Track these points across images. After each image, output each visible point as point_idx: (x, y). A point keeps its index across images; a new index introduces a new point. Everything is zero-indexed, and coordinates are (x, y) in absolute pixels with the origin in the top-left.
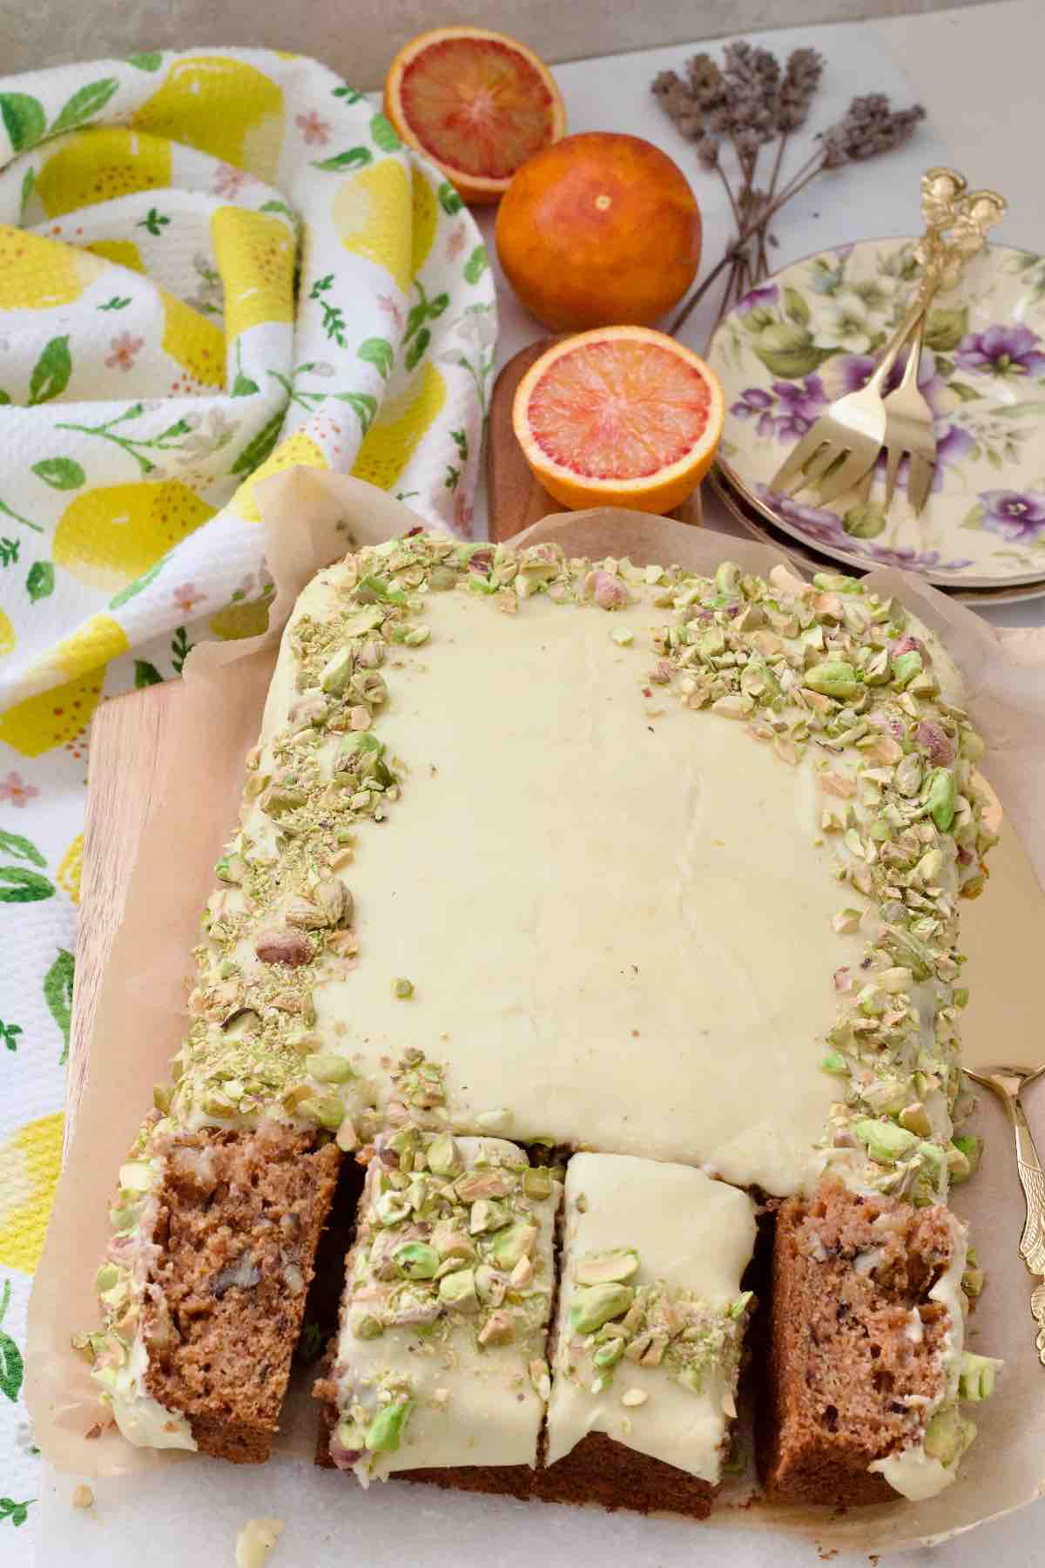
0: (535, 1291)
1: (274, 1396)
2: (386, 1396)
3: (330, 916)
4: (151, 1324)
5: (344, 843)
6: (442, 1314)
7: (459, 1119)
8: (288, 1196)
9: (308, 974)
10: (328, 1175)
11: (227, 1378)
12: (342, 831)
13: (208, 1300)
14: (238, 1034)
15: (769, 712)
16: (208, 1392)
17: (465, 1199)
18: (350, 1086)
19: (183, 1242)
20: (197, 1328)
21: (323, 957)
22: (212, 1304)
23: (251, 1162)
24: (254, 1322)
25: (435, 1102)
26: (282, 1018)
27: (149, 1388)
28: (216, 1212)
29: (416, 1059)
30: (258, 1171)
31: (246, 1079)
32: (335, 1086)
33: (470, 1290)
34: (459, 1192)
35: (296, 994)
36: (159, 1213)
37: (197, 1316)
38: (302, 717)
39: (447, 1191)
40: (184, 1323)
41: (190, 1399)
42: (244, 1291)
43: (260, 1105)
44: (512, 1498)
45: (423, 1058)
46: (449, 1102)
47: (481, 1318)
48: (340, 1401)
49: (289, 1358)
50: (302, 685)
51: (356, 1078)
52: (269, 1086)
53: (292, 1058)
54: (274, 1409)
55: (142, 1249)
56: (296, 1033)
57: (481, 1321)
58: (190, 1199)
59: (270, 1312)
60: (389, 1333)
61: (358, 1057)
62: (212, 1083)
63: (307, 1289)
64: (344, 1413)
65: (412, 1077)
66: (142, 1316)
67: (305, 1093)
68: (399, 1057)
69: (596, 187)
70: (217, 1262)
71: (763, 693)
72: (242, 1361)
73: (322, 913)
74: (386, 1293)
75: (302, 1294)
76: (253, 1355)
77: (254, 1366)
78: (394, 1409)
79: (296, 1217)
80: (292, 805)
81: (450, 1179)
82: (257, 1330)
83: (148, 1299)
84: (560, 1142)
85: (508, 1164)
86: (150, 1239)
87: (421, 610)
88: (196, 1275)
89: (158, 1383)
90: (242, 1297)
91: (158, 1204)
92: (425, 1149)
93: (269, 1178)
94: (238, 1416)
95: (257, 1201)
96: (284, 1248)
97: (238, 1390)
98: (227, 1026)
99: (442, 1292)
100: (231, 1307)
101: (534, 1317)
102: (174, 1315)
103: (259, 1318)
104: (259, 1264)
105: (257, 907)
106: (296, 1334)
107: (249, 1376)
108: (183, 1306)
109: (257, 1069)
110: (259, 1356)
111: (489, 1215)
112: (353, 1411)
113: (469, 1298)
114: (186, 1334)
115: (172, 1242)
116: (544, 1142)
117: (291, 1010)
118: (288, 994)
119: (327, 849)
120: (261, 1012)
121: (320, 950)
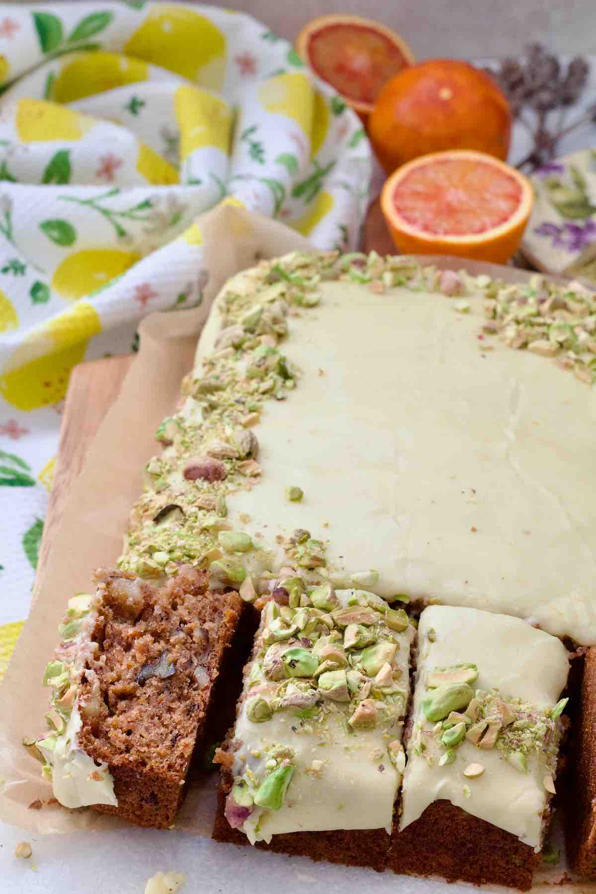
0: (395, 690)
1: (182, 756)
2: (273, 763)
3: (241, 450)
4: (86, 697)
5: (251, 411)
6: (318, 703)
7: (336, 576)
8: (200, 619)
9: (222, 486)
10: (232, 608)
11: (144, 741)
12: (252, 404)
13: (132, 684)
14: (168, 524)
15: (571, 354)
16: (128, 750)
17: (341, 623)
18: (252, 555)
19: (115, 644)
20: (122, 704)
21: (235, 476)
22: (135, 688)
23: (172, 594)
24: (169, 704)
25: (318, 563)
26: (200, 514)
27: (81, 743)
28: (141, 626)
29: (304, 537)
30: (178, 600)
31: (171, 551)
32: (240, 554)
33: (343, 682)
34: (335, 618)
35: (212, 497)
36: (97, 621)
37: (124, 696)
38: (225, 342)
39: (326, 618)
40: (112, 700)
41: (114, 755)
42: (162, 680)
45: (309, 536)
46: (328, 565)
47: (351, 706)
48: (235, 768)
49: (195, 732)
50: (226, 325)
51: (256, 550)
52: (189, 556)
53: (207, 538)
54: (182, 765)
55: (83, 645)
56: (210, 520)
57: (351, 711)
58: (123, 616)
59: (180, 698)
60: (275, 716)
61: (258, 535)
62: (144, 554)
63: (212, 684)
64: (237, 779)
65: (301, 549)
66: (79, 691)
67: (216, 556)
68: (289, 535)
69: (441, 84)
70: (141, 658)
71: (566, 340)
72: (157, 730)
73: (235, 449)
74: (274, 689)
75: (207, 688)
76: (166, 726)
77: (167, 734)
78: (279, 772)
79: (206, 632)
80: (215, 389)
81: (326, 610)
82: (170, 710)
83: (84, 680)
84: (413, 600)
85: (374, 605)
86: (89, 639)
87: (314, 290)
88: (124, 667)
89: (89, 741)
90: (160, 684)
91: (97, 614)
92: (309, 595)
93: (186, 604)
94: (152, 769)
95: (175, 619)
96: (195, 654)
97: (153, 750)
98: (158, 520)
99: (320, 685)
100: (150, 691)
101: (393, 709)
102: (105, 694)
103: (173, 702)
104: (175, 663)
105: (185, 452)
106: (202, 714)
107: (163, 741)
108: (112, 687)
109: (181, 543)
110: (170, 728)
111: (359, 633)
112: (245, 777)
113: (342, 688)
114: (113, 709)
115: (106, 643)
116: (401, 599)
117: (209, 508)
118: (206, 498)
119: (239, 414)
120: (184, 510)
121: (232, 472)
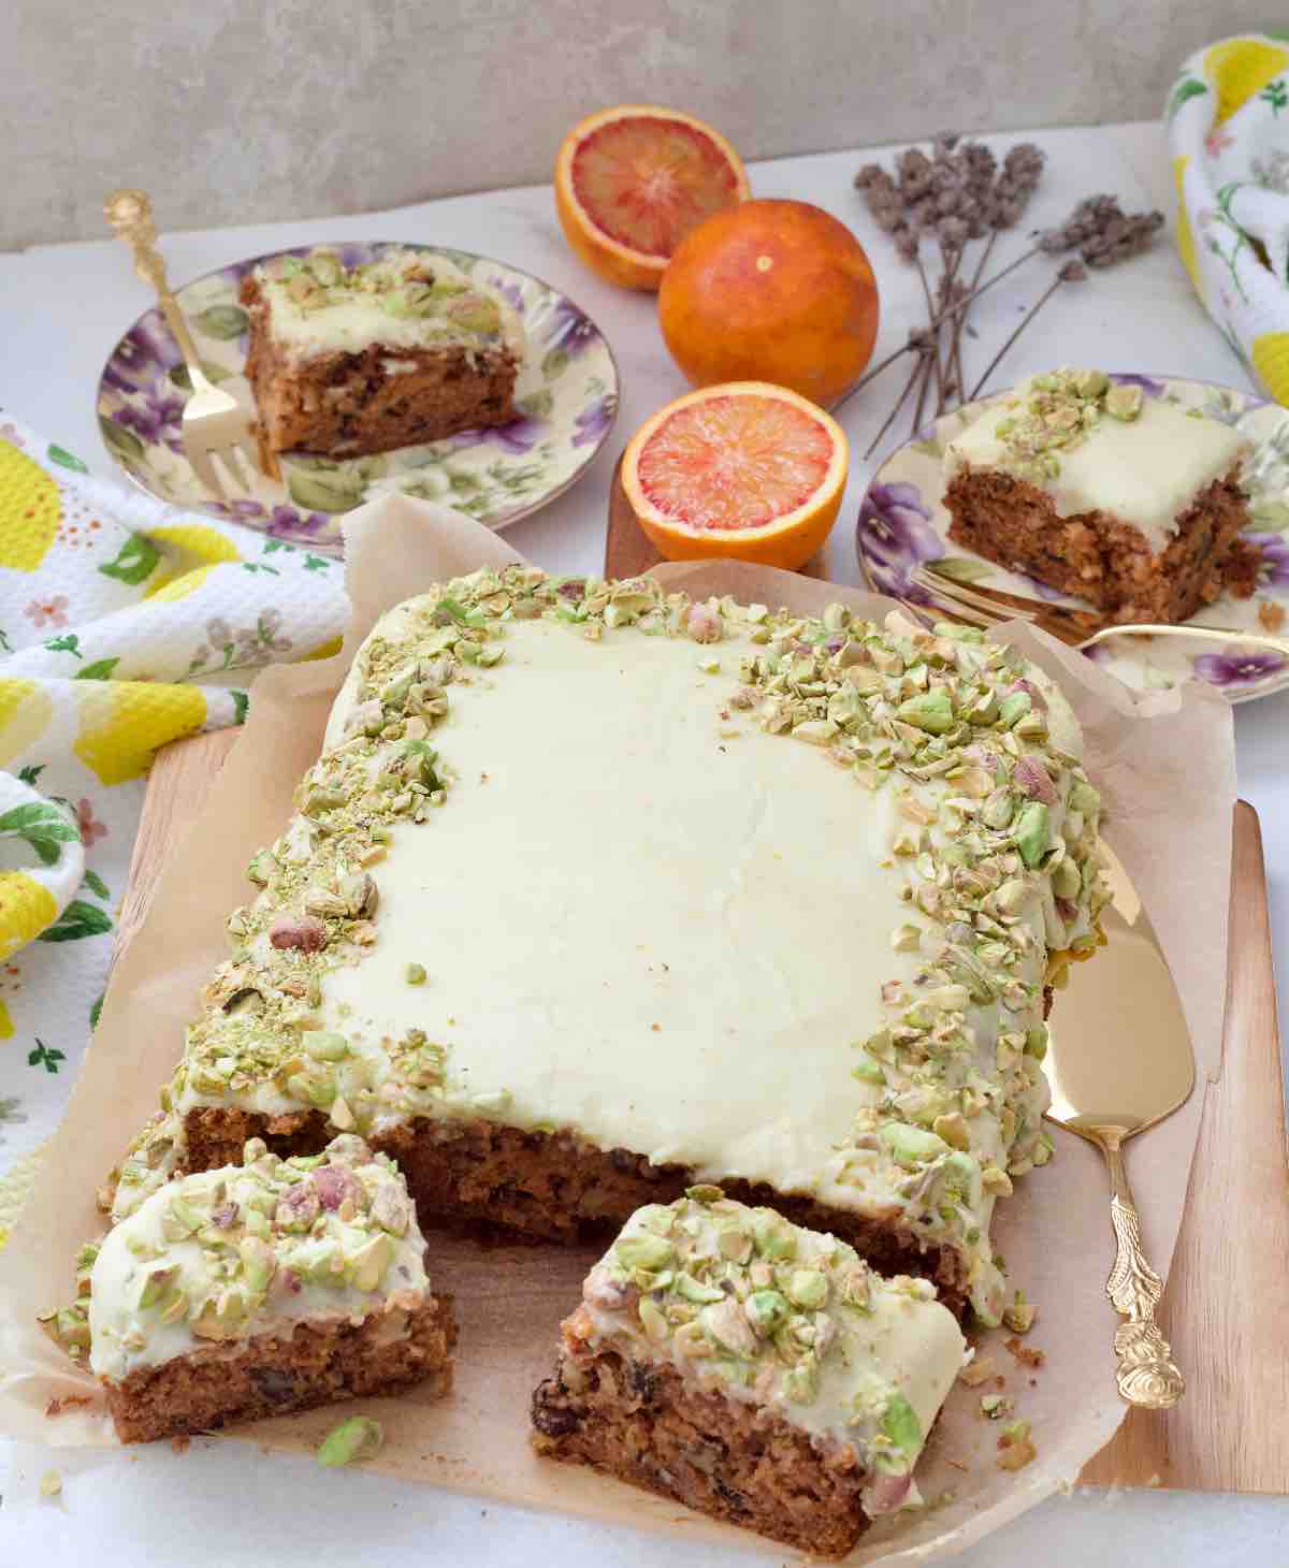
3: (350, 905)
5: (377, 841)
9: (320, 959)
12: (378, 829)
14: (241, 1015)
15: (855, 742)
18: (344, 1066)
21: (339, 945)
25: (431, 1080)
26: (286, 1000)
29: (418, 1040)
31: (240, 1057)
32: (330, 1063)
35: (303, 978)
38: (356, 728)
43: (252, 1083)
45: (425, 1039)
46: (447, 1081)
50: (364, 697)
51: (353, 1057)
52: (263, 1064)
53: (290, 1039)
56: (295, 1012)
61: (357, 1036)
62: (205, 1061)
65: (412, 1058)
67: (298, 1068)
68: (400, 1036)
69: (758, 247)
71: (850, 720)
73: (343, 903)
80: (332, 805)
84: (560, 1128)
87: (499, 636)
98: (229, 1008)
105: (281, 902)
109: (253, 1046)
117: (297, 992)
118: (296, 978)
119: (360, 846)
120: (265, 995)
121: (336, 937)
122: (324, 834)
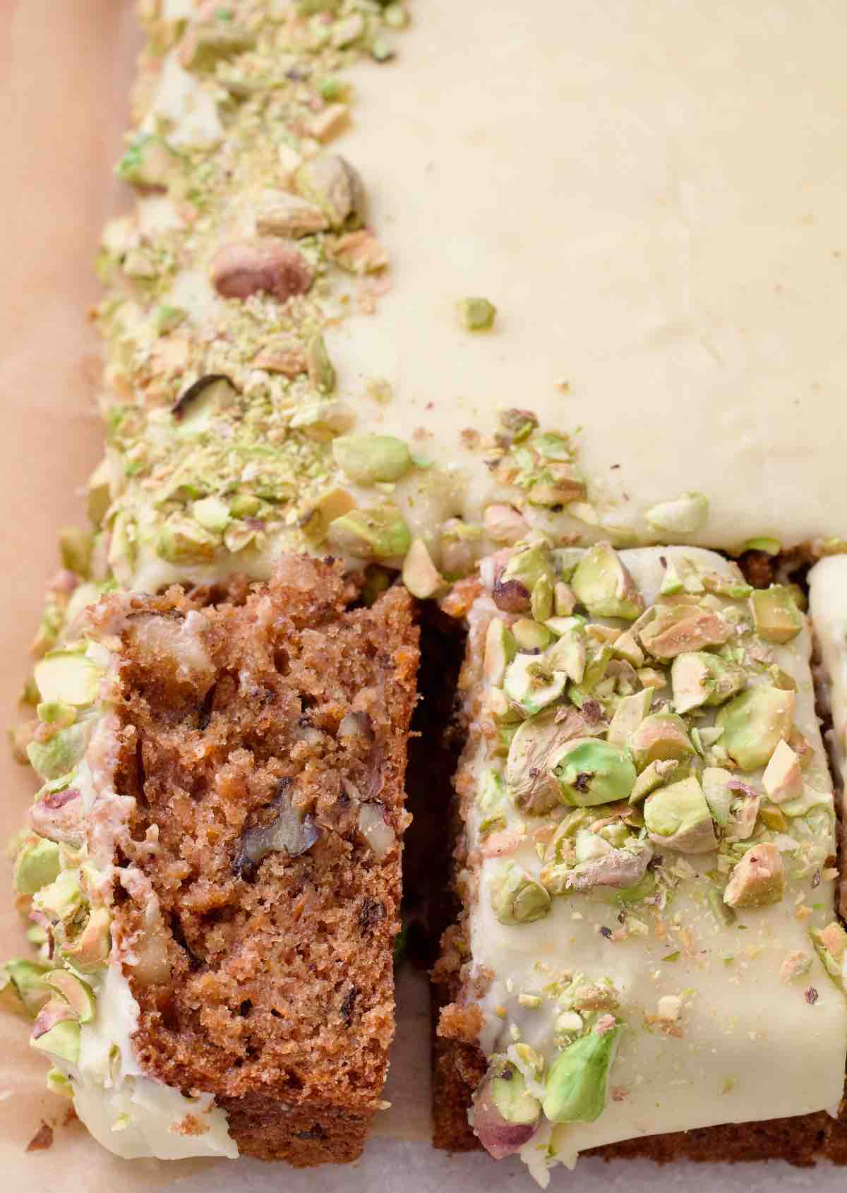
0: (810, 803)
1: (374, 1046)
2: (573, 1022)
3: (331, 210)
4: (133, 940)
5: (331, 97)
6: (653, 865)
7: (617, 519)
8: (343, 683)
9: (309, 309)
10: (406, 641)
11: (285, 1025)
12: (325, 79)
13: (229, 885)
14: (202, 420)
16: (254, 1054)
17: (661, 654)
18: (415, 484)
19: (169, 784)
20: (216, 938)
21: (330, 280)
22: (237, 893)
23: (270, 630)
24: (318, 916)
25: (570, 494)
26: (276, 385)
27: (147, 1059)
28: (219, 726)
29: (522, 427)
30: (285, 646)
31: (231, 494)
32: (389, 487)
33: (701, 814)
34: (647, 643)
35: (294, 343)
36: (120, 738)
37: (213, 916)
39: (625, 643)
40: (192, 932)
41: (222, 1071)
42: (291, 860)
43: (260, 536)
44: (783, 1165)
45: (535, 424)
46: (592, 493)
47: (724, 860)
48: (486, 1039)
49: (390, 975)
51: (423, 470)
52: (272, 500)
53: (304, 450)
54: (378, 1069)
55: (100, 805)
57: (723, 868)
58: (170, 707)
59: (342, 894)
60: (560, 907)
61: (420, 434)
62: (170, 507)
63: (402, 846)
64: (497, 1060)
65: (522, 458)
66: (115, 927)
67: (340, 504)
68: (490, 428)
70: (236, 815)
72: (307, 989)
73: (316, 209)
74: (546, 837)
75: (393, 856)
76: (324, 975)
77: (330, 997)
78: (591, 1044)
79: (365, 720)
80: (232, 50)
81: (624, 622)
82: (324, 930)
83: (121, 895)
84: (788, 545)
85: (719, 588)
86: (111, 786)
88: (201, 843)
89: (162, 1048)
90: (290, 872)
91: (117, 721)
92: (567, 577)
93: (307, 655)
94: (315, 1092)
95: (290, 699)
96: (351, 777)
97: (308, 1044)
98: (182, 409)
99: (649, 824)
100: (272, 893)
101: (814, 850)
102: (172, 919)
103: (324, 908)
104: (311, 810)
105: (199, 216)
106: (395, 928)
107: (324, 1014)
108: (186, 901)
109: (248, 474)
110: (334, 977)
111: (710, 677)
112: (513, 1054)
113: (700, 827)
114: (198, 952)
115: (149, 787)
116: (760, 547)
117: (289, 369)
118: (280, 344)
119: (304, 110)
120: (237, 379)
121: (322, 267)
122: (238, 97)
